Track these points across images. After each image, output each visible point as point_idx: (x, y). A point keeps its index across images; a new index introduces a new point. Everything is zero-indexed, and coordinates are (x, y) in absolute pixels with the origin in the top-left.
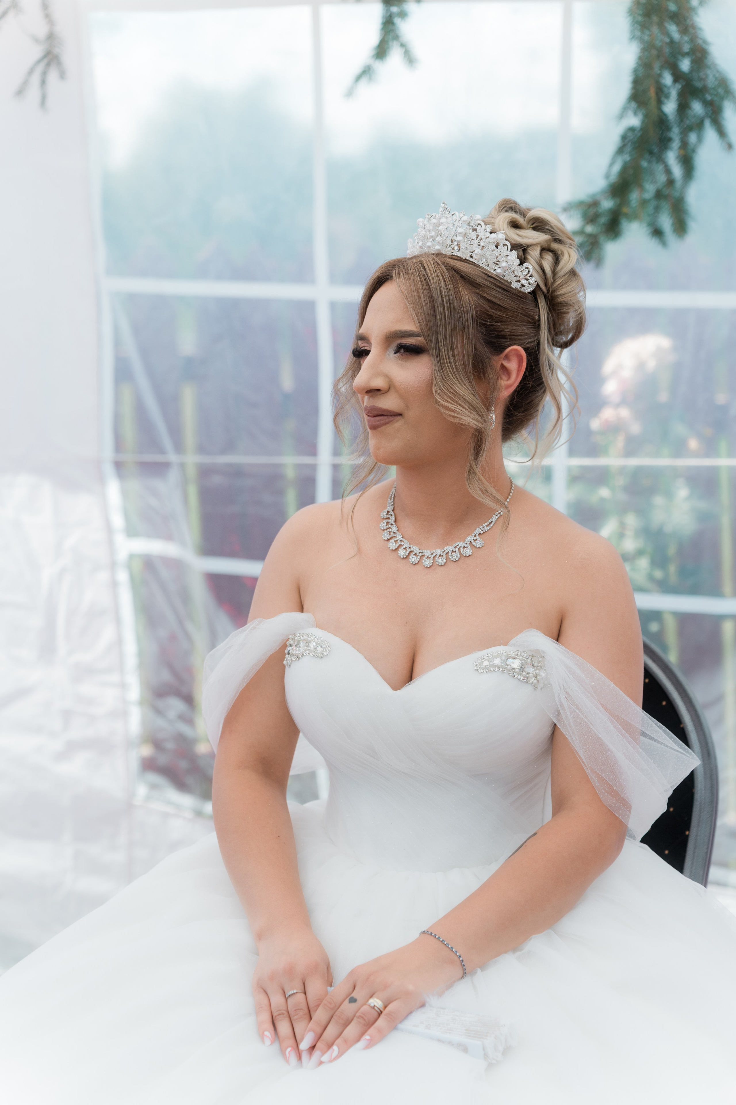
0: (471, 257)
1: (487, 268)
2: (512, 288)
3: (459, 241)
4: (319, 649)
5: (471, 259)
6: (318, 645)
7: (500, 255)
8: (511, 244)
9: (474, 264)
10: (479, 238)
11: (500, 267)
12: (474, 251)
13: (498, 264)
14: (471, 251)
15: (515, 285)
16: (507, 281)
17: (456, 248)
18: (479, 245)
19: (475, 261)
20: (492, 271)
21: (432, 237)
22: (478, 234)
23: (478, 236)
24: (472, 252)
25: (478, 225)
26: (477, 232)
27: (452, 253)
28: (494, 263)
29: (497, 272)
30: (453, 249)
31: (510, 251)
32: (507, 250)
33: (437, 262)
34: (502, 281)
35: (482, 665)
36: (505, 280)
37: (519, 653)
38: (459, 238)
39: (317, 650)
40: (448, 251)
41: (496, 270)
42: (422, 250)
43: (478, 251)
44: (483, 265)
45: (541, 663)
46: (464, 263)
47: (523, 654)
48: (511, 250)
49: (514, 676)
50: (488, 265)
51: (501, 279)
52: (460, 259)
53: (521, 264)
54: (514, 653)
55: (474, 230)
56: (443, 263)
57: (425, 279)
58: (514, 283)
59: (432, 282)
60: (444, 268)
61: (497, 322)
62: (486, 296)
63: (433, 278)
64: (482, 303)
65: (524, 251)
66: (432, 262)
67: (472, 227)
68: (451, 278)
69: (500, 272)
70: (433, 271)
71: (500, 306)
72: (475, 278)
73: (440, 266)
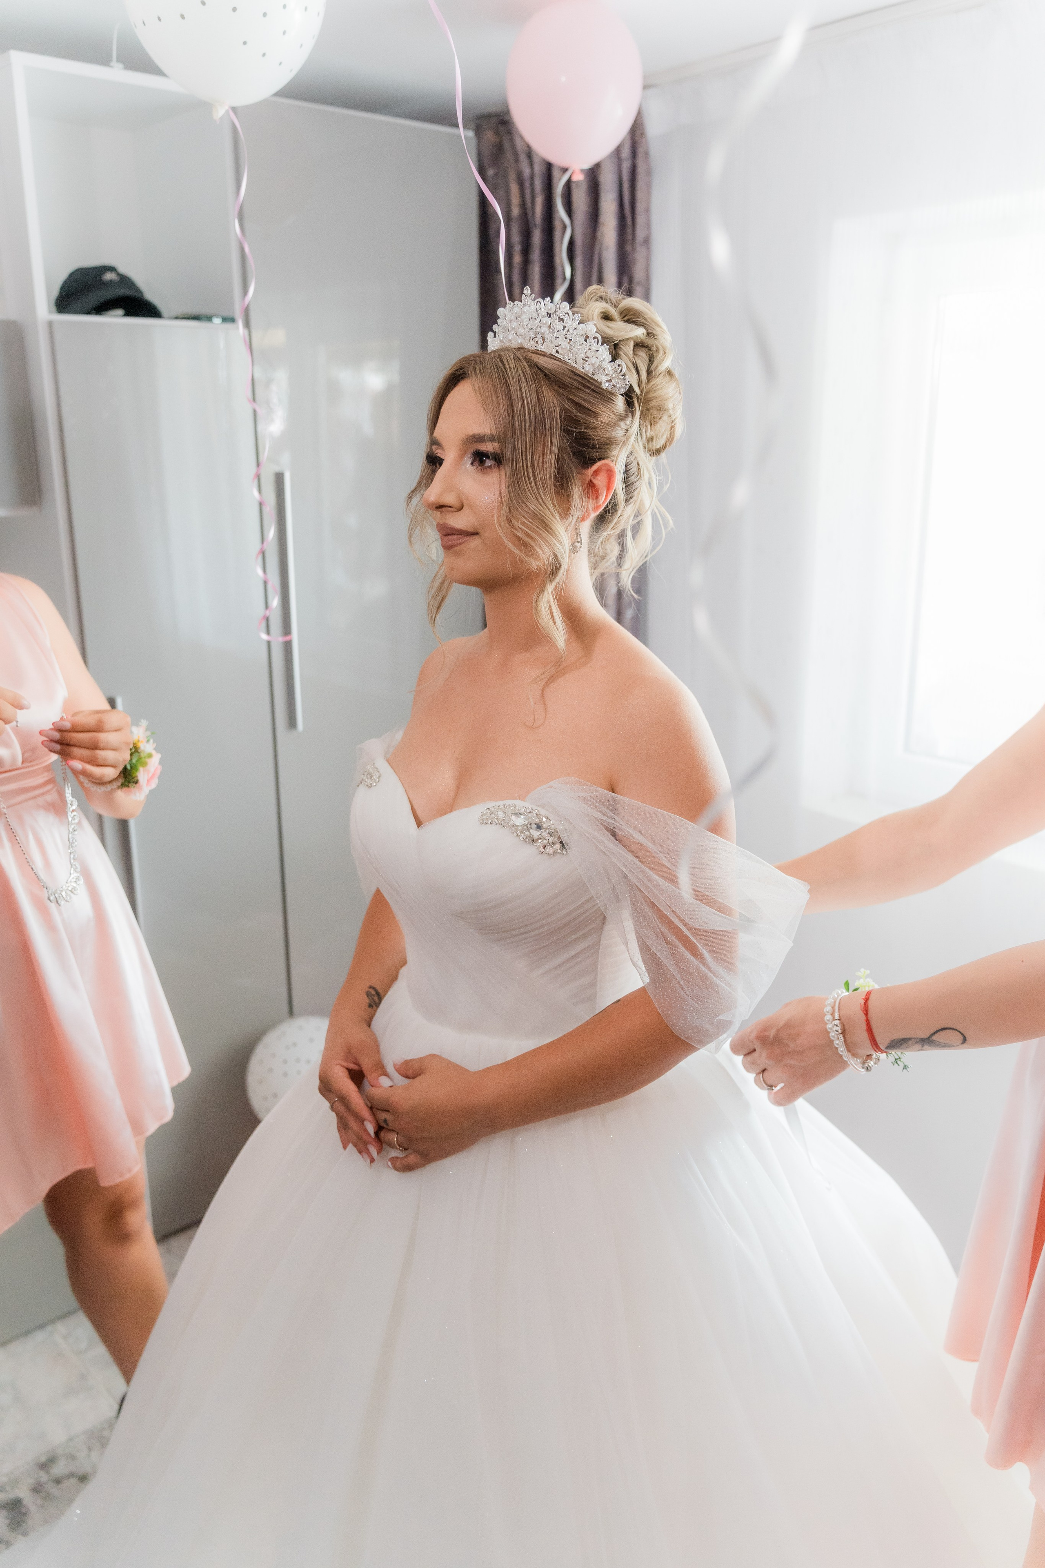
0: (557, 352)
1: (574, 365)
2: (602, 389)
3: (543, 334)
5: (557, 355)
7: (590, 349)
8: (602, 338)
9: (560, 360)
10: (566, 329)
11: (588, 364)
12: (560, 345)
13: (586, 361)
15: (605, 385)
16: (596, 381)
17: (541, 341)
18: (566, 338)
19: (561, 357)
20: (580, 368)
21: (513, 328)
22: (564, 324)
23: (565, 327)
24: (558, 346)
25: (565, 314)
26: (563, 322)
27: (536, 348)
28: (583, 359)
29: (585, 370)
30: (537, 342)
31: (600, 345)
32: (597, 344)
33: (518, 357)
34: (592, 381)
35: (485, 816)
36: (594, 379)
38: (544, 329)
40: (530, 345)
41: (584, 367)
42: (502, 344)
43: (565, 344)
44: (570, 362)
46: (549, 359)
48: (602, 345)
49: (517, 834)
50: (576, 361)
52: (544, 354)
53: (613, 360)
54: (523, 809)
55: (561, 320)
56: (525, 358)
57: (504, 376)
58: (605, 383)
59: (511, 379)
60: (525, 363)
61: (586, 428)
62: (575, 399)
63: (512, 375)
64: (567, 405)
65: (616, 346)
66: (512, 357)
67: (559, 317)
68: (533, 376)
69: (588, 369)
70: (512, 367)
71: (590, 410)
72: (561, 376)
73: (520, 359)
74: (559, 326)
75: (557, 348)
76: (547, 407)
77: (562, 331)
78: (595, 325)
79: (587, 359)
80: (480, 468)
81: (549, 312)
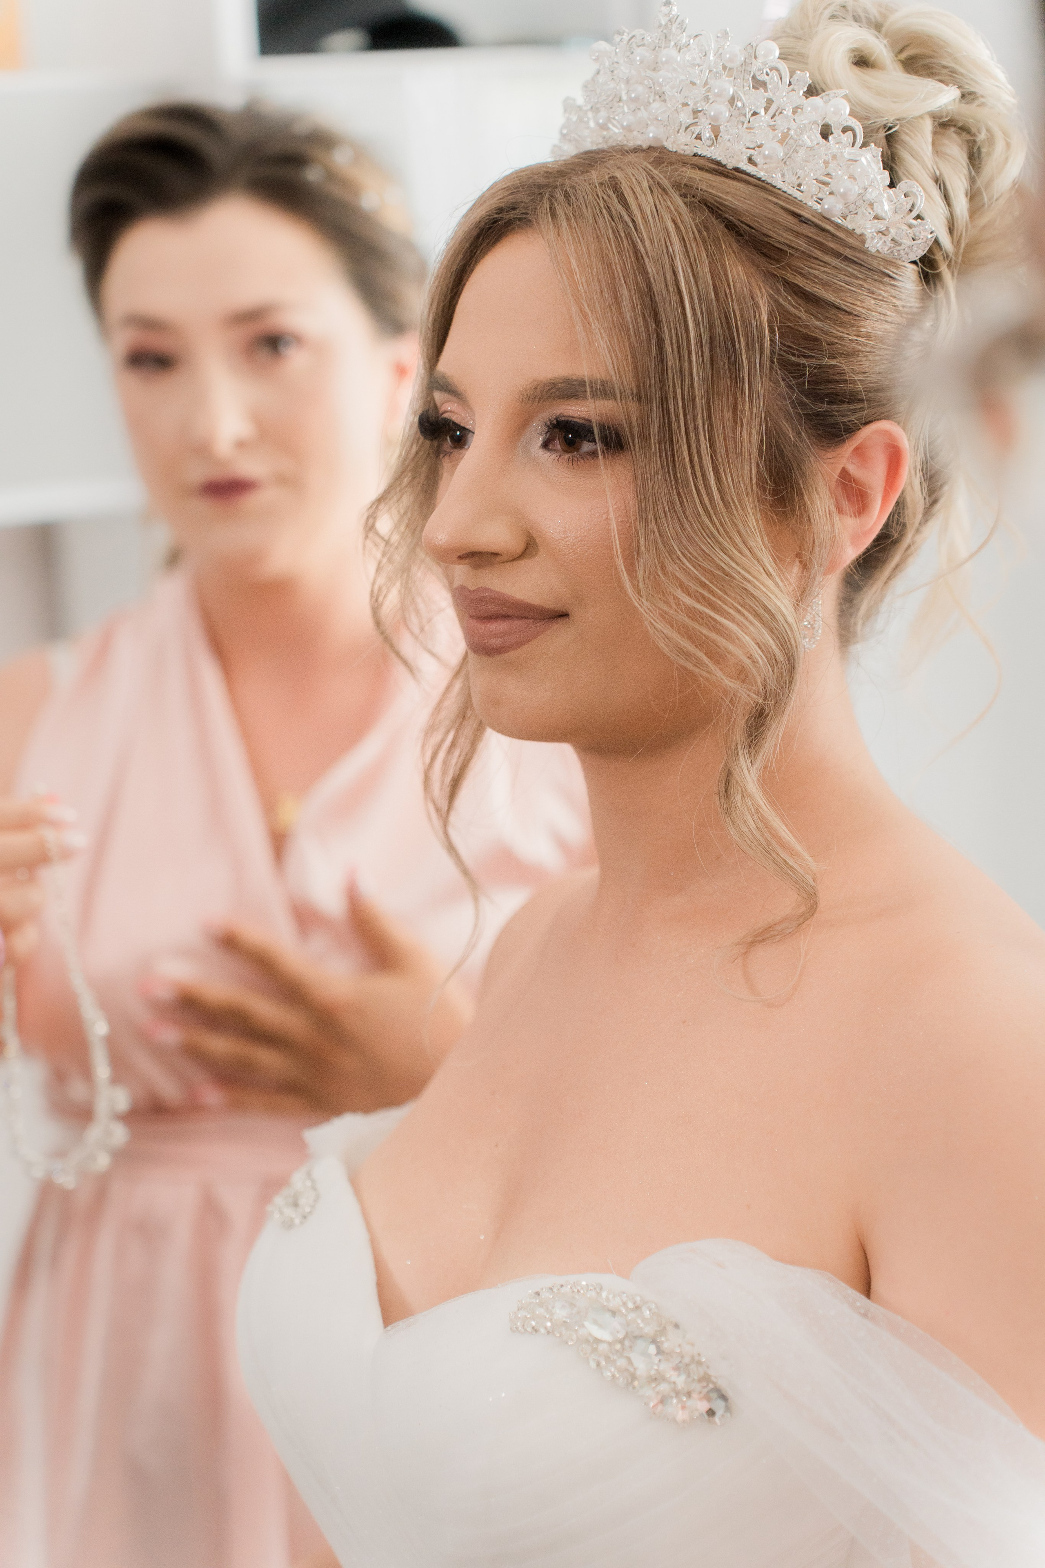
0: (750, 160)
1: (795, 194)
2: (865, 252)
3: (715, 118)
5: (750, 169)
7: (835, 157)
9: (758, 183)
10: (774, 109)
11: (831, 193)
12: (758, 147)
13: (827, 185)
14: (752, 146)
15: (874, 244)
16: (851, 233)
17: (707, 134)
18: (774, 129)
19: (762, 175)
20: (810, 203)
22: (769, 94)
23: (770, 102)
24: (754, 149)
25: (771, 70)
26: (766, 91)
27: (696, 151)
28: (816, 181)
29: (824, 208)
30: (699, 137)
31: (861, 148)
32: (853, 146)
36: (847, 230)
38: (717, 108)
40: (679, 143)
41: (821, 200)
43: (771, 144)
44: (784, 187)
46: (729, 181)
48: (865, 145)
50: (800, 186)
51: (838, 226)
52: (720, 169)
53: (891, 182)
55: (759, 84)
56: (677, 186)
57: (629, 235)
58: (873, 238)
59: (648, 243)
60: (679, 201)
61: (833, 357)
62: (799, 281)
63: (649, 232)
64: (789, 302)
65: (891, 139)
66: (645, 184)
67: (754, 78)
68: (700, 232)
69: (833, 207)
70: (649, 212)
71: (839, 308)
72: (766, 228)
73: (664, 190)
74: (754, 100)
75: (751, 152)
76: (736, 307)
77: (763, 112)
78: (846, 97)
79: (827, 179)
80: (567, 456)
81: (729, 65)
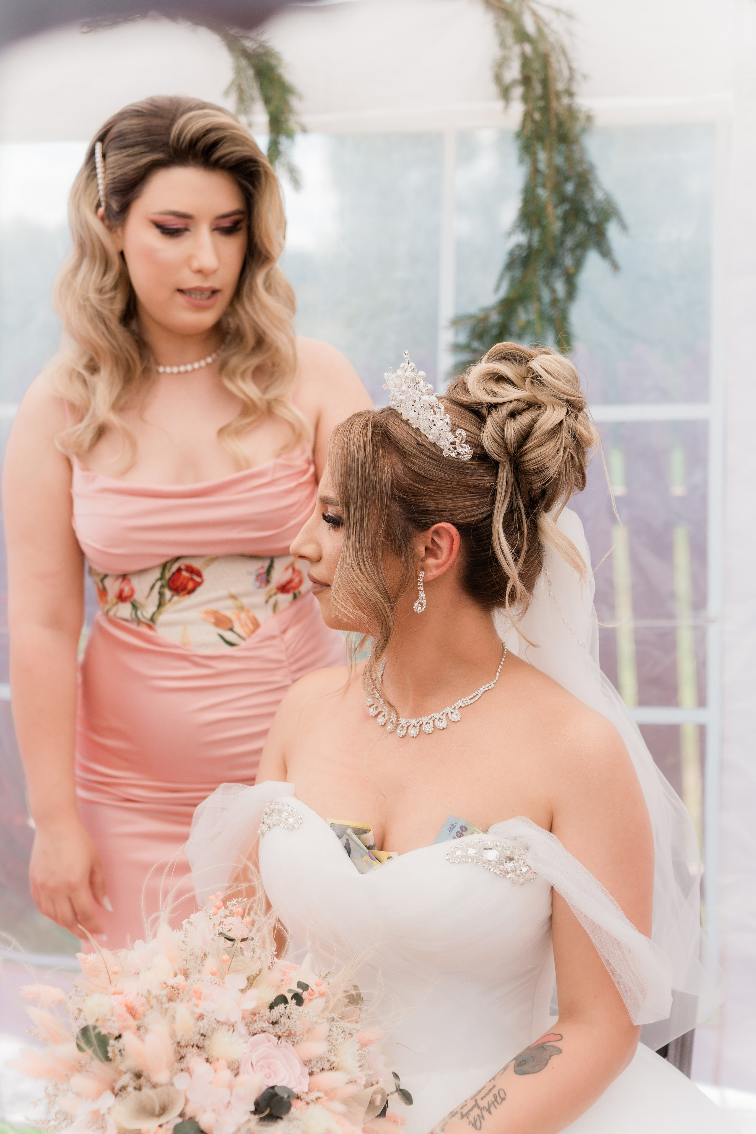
4: (291, 820)
5: (409, 422)
6: (290, 816)
9: (411, 427)
15: (448, 454)
16: (439, 449)
19: (412, 424)
32: (441, 414)
34: (433, 450)
35: (454, 854)
37: (498, 844)
39: (288, 822)
45: (522, 856)
46: (403, 425)
47: (502, 845)
49: (490, 869)
52: (402, 419)
54: (492, 843)
62: (411, 466)
72: (404, 444)
